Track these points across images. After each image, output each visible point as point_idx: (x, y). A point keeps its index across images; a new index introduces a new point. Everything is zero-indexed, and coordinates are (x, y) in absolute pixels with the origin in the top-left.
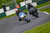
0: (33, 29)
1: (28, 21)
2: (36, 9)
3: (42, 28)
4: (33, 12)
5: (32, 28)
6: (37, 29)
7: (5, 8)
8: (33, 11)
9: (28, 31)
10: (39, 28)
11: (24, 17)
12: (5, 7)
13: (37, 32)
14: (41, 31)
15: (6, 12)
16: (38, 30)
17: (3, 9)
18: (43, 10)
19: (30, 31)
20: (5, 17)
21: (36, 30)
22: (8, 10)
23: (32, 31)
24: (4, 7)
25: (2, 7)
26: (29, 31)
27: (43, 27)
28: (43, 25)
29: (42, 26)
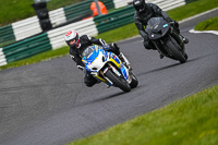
0: (166, 108)
1: (127, 87)
2: (177, 25)
3: (206, 101)
4: (162, 38)
5: (163, 102)
6: (185, 106)
7: (47, 17)
8: (160, 32)
9: (145, 116)
10: (195, 103)
11: (106, 66)
12: (47, 12)
13: (185, 120)
14: (200, 116)
15: (49, 32)
16: (190, 112)
17: (35, 19)
18: (212, 23)
19: (154, 114)
20: (44, 54)
21: (181, 111)
22: (58, 23)
23: (163, 115)
24: (42, 12)
25: (32, 10)
26: (151, 118)
27: (210, 97)
28: (210, 91)
29: (205, 96)
